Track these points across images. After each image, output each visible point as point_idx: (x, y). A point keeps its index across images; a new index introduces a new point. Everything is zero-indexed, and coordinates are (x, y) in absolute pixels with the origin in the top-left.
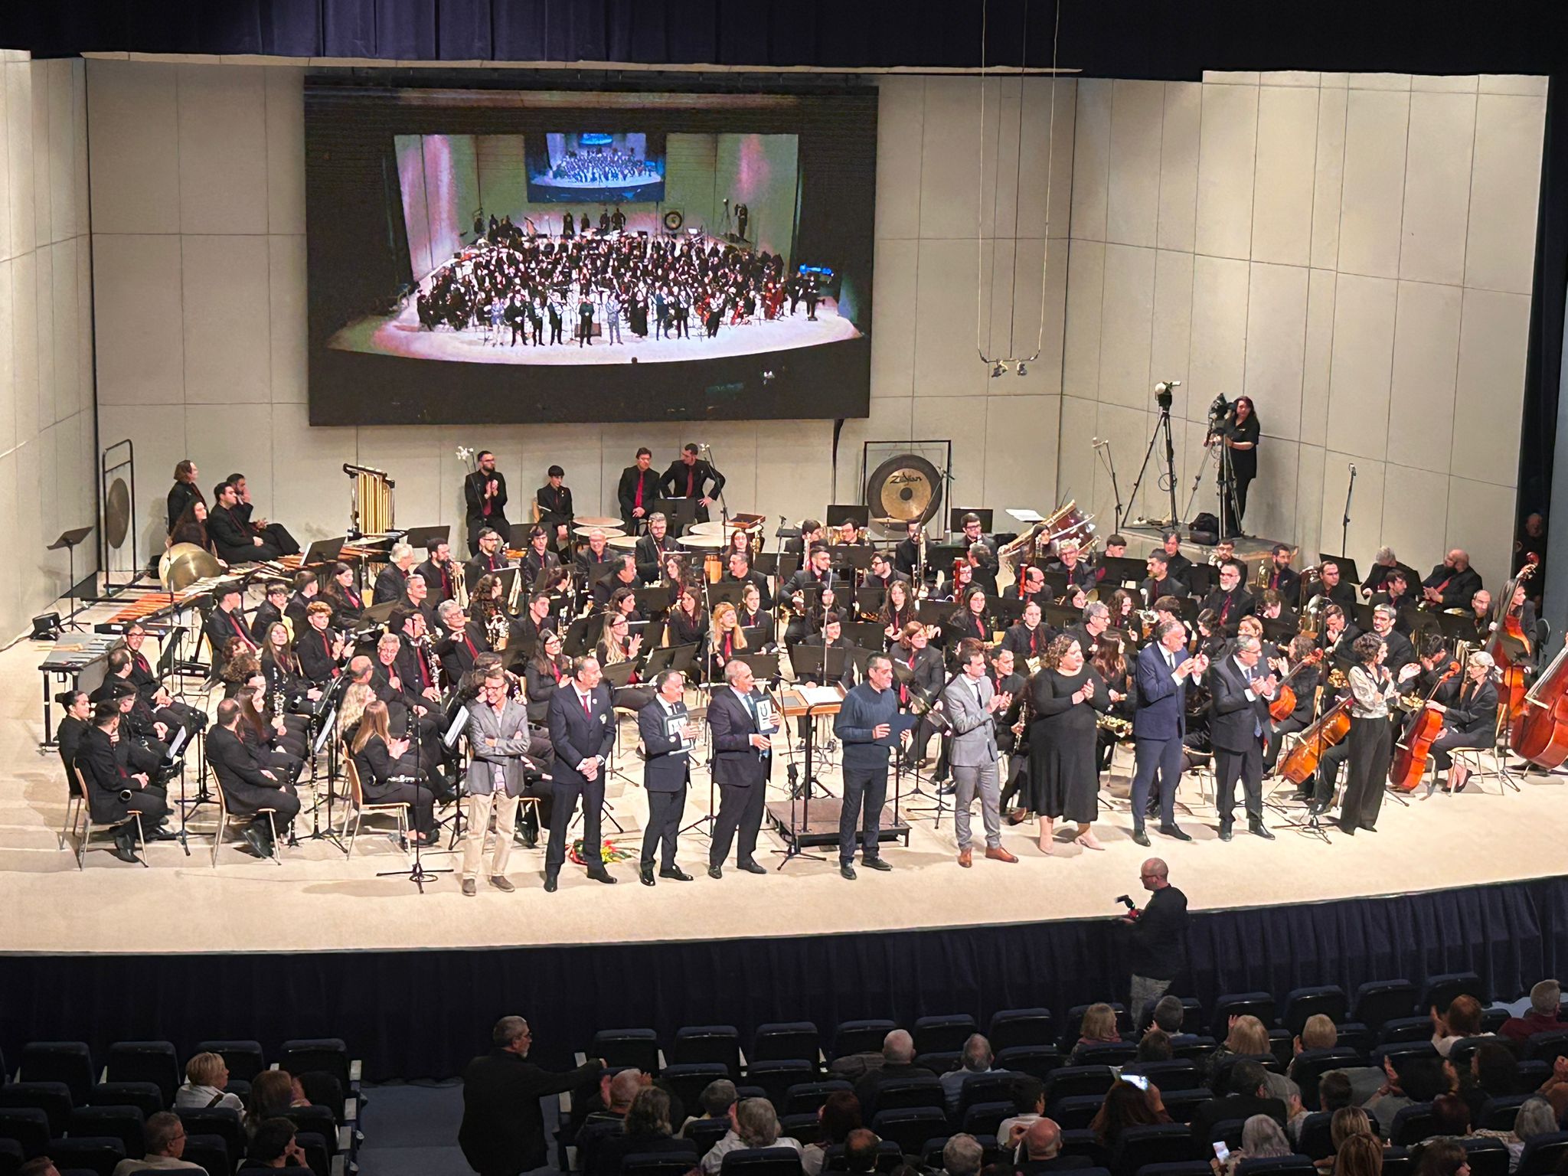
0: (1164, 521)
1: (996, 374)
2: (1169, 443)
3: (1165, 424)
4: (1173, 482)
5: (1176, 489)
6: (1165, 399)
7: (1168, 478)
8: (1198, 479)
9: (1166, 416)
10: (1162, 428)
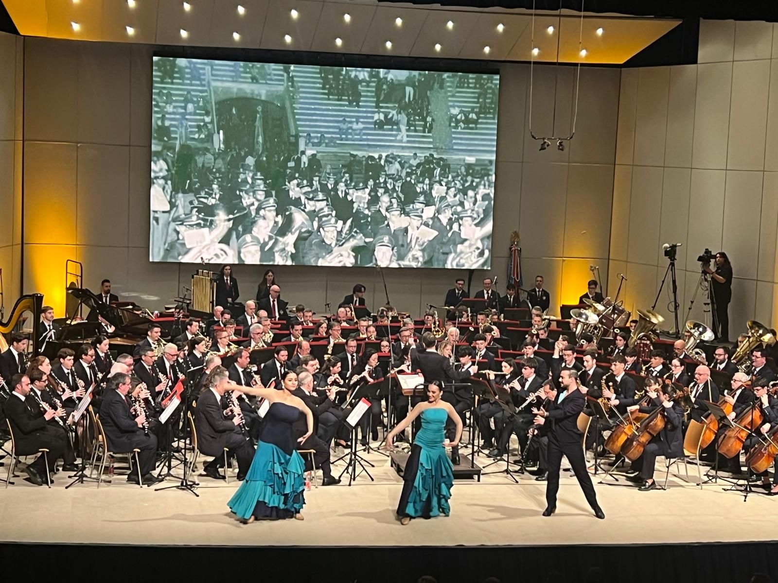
0: (671, 332)
1: (543, 149)
2: (674, 282)
3: (672, 270)
4: (676, 307)
5: (678, 312)
6: (671, 253)
7: (673, 303)
8: (692, 302)
9: (672, 264)
10: (670, 272)
